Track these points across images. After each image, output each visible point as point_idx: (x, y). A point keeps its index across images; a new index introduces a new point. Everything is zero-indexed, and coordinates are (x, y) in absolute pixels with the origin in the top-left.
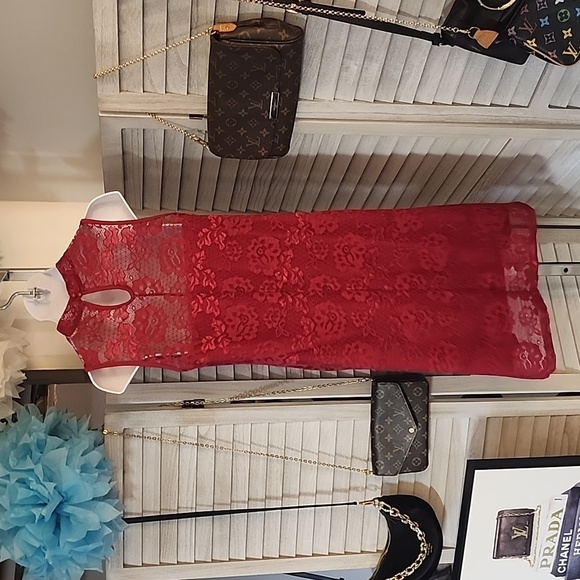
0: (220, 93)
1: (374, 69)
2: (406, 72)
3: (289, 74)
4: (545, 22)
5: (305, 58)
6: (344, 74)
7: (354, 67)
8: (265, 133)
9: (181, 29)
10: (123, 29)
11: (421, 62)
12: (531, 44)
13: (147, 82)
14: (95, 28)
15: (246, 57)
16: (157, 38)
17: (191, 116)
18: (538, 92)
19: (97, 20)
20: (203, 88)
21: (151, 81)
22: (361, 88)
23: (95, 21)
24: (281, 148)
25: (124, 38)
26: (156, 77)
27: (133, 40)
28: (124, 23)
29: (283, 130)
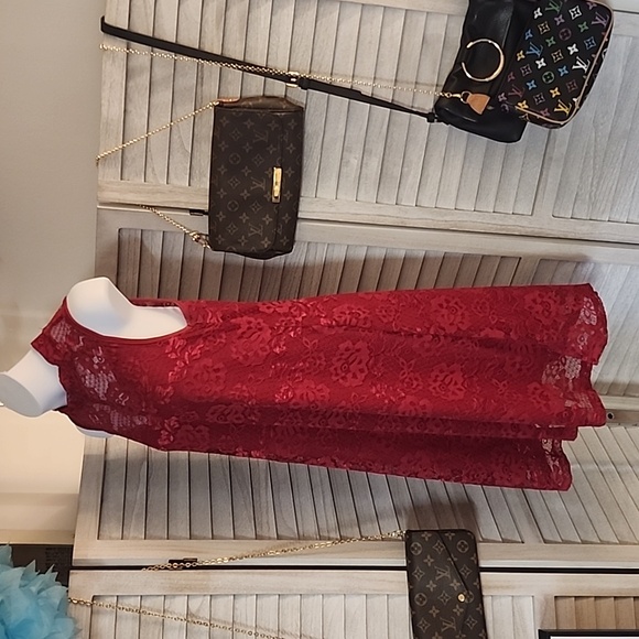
0: (222, 170)
1: (374, 165)
2: (405, 169)
3: (291, 148)
4: (531, 85)
5: (306, 148)
6: (344, 170)
7: (355, 162)
8: (268, 219)
9: (186, 110)
10: (130, 108)
11: (419, 158)
12: (522, 106)
13: (149, 171)
14: (103, 102)
15: (249, 124)
16: (162, 120)
17: (192, 211)
18: (539, 197)
19: (105, 94)
20: (204, 179)
21: (153, 170)
22: (362, 187)
23: (103, 95)
24: (284, 241)
25: (130, 117)
26: (159, 163)
27: (138, 120)
28: (130, 100)
29: (286, 218)
